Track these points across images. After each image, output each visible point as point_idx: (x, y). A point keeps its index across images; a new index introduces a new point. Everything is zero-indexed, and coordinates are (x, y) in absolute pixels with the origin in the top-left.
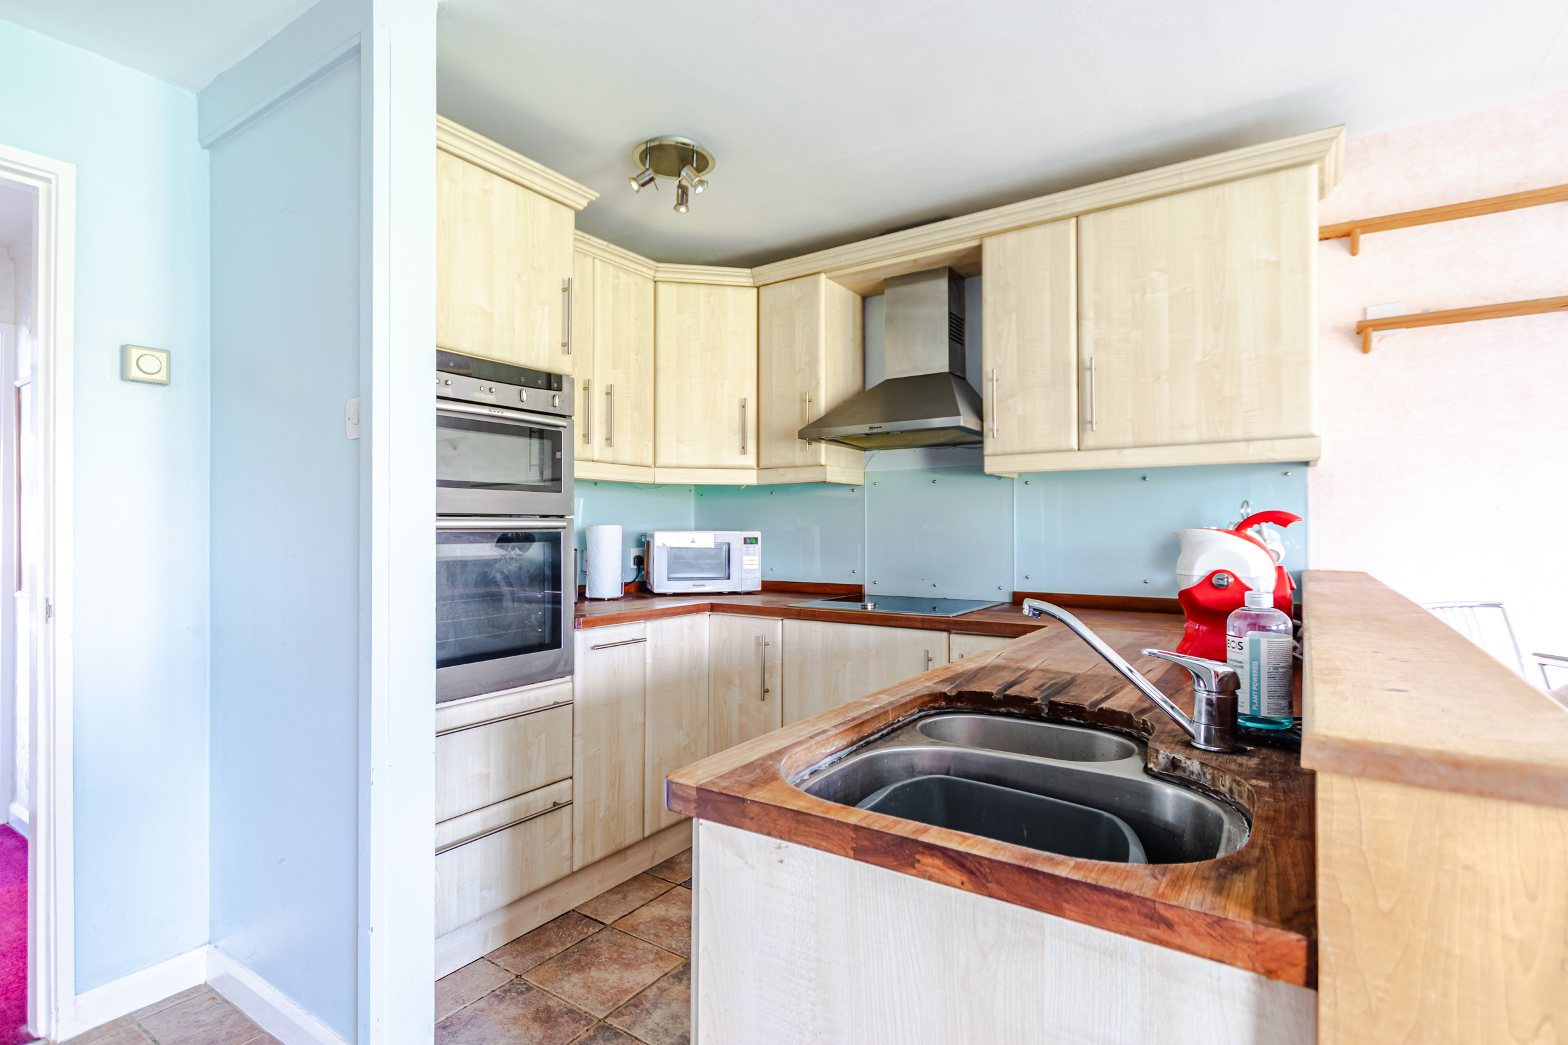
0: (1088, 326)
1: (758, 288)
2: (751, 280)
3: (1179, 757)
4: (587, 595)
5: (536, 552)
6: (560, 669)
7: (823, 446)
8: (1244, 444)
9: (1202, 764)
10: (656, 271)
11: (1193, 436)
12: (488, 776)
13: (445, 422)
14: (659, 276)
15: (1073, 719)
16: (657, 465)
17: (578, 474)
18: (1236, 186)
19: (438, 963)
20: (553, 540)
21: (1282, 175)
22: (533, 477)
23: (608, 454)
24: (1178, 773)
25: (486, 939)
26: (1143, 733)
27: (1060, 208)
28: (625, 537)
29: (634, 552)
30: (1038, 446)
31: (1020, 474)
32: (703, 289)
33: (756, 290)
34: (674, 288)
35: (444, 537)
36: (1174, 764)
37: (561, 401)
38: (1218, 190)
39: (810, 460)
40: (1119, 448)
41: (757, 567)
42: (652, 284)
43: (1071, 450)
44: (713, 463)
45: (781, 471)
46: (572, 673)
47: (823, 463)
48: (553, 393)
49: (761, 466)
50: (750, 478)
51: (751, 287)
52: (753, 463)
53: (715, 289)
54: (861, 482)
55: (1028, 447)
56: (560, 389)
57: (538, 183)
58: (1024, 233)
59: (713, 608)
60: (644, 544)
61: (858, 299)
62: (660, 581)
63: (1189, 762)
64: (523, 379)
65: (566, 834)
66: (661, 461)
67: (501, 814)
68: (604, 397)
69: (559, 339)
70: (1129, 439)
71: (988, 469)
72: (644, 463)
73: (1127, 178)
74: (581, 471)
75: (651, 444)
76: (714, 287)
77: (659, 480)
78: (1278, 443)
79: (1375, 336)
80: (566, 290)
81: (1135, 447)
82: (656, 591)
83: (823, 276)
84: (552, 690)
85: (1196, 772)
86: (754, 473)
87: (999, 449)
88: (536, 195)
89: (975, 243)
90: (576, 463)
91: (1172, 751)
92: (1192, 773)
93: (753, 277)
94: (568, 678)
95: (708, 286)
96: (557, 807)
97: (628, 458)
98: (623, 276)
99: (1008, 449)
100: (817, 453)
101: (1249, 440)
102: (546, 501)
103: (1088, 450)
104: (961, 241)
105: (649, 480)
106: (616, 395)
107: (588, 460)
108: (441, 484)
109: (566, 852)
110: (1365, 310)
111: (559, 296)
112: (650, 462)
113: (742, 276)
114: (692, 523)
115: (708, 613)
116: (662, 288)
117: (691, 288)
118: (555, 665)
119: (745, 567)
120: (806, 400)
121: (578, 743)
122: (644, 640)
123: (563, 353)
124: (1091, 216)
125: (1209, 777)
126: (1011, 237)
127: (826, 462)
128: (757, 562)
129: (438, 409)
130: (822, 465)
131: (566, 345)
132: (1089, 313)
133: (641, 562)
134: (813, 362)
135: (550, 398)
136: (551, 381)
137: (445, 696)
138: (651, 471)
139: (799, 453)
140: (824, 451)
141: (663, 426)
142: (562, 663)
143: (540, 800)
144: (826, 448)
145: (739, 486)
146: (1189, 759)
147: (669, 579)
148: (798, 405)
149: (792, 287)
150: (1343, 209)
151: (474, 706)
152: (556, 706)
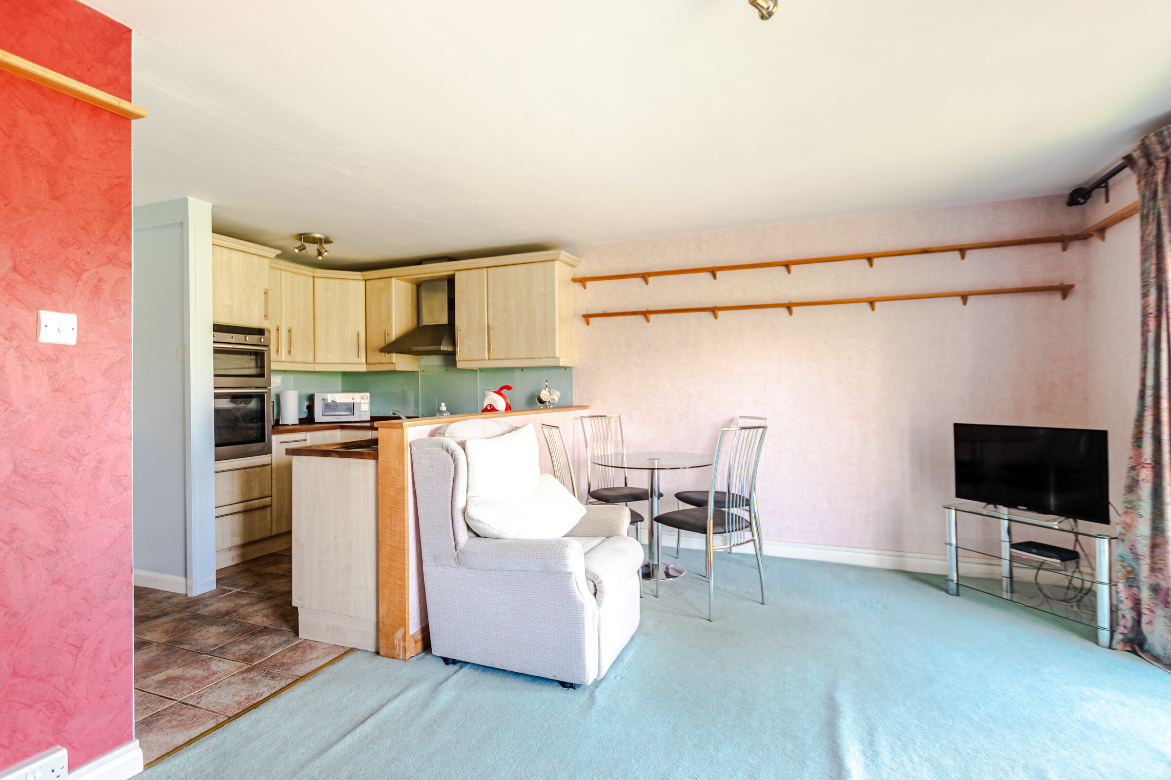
0: (491, 311)
1: (365, 280)
2: (362, 277)
4: (280, 423)
5: (253, 404)
6: (266, 450)
7: (394, 355)
8: (538, 359)
10: (314, 273)
11: (522, 356)
12: (233, 492)
13: (217, 351)
14: (315, 275)
16: (316, 362)
17: (273, 368)
18: (535, 264)
19: (217, 564)
20: (261, 397)
21: (547, 263)
22: (253, 371)
23: (290, 358)
25: (233, 559)
27: (481, 264)
28: (300, 397)
29: (306, 403)
31: (479, 368)
32: (338, 281)
33: (364, 282)
34: (323, 280)
35: (217, 396)
37: (264, 339)
38: (530, 265)
39: (388, 361)
40: (502, 359)
41: (368, 409)
42: (311, 279)
43: (486, 360)
44: (344, 361)
45: (377, 365)
46: (271, 453)
47: (394, 362)
48: (261, 336)
49: (368, 363)
50: (363, 368)
51: (362, 280)
52: (364, 361)
53: (344, 281)
54: (417, 370)
55: (476, 358)
56: (264, 335)
57: (253, 251)
58: (469, 272)
59: (342, 428)
60: (311, 398)
61: (415, 287)
62: (319, 417)
64: (247, 332)
65: (269, 519)
66: (318, 360)
67: (239, 507)
68: (287, 332)
69: (263, 314)
70: (503, 356)
71: (458, 366)
72: (309, 361)
73: (501, 257)
74: (274, 366)
75: (312, 353)
76: (343, 280)
77: (317, 370)
78: (548, 360)
79: (591, 319)
80: (266, 293)
81: (506, 359)
82: (316, 421)
83: (393, 279)
84: (262, 459)
86: (365, 366)
87: (461, 359)
88: (252, 255)
89: (452, 273)
90: (272, 363)
93: (363, 276)
94: (269, 455)
95: (340, 280)
96: (264, 507)
97: (300, 359)
98: (296, 277)
99: (464, 359)
100: (392, 358)
101: (540, 358)
102: (258, 381)
103: (491, 360)
104: (448, 271)
105: (311, 369)
106: (293, 332)
107: (279, 362)
108: (215, 376)
109: (269, 526)
110: (588, 310)
111: (263, 295)
112: (311, 360)
113: (358, 275)
114: (340, 389)
115: (339, 430)
116: (317, 280)
117: (331, 281)
118: (263, 449)
119: (362, 410)
120: (386, 334)
121: (274, 482)
122: (305, 440)
123: (265, 319)
124: (491, 268)
126: (465, 272)
127: (395, 361)
128: (368, 407)
129: (214, 347)
130: (393, 363)
131: (266, 316)
132: (491, 307)
133: (310, 408)
134: (389, 317)
135: (259, 339)
136: (261, 332)
137: (218, 458)
138: (313, 365)
139: (383, 357)
140: (395, 357)
141: (318, 344)
142: (266, 448)
143: (256, 503)
144: (396, 355)
145: (360, 372)
147: (323, 415)
148: (383, 336)
149: (380, 282)
150: (583, 271)
151: (227, 463)
152: (263, 466)
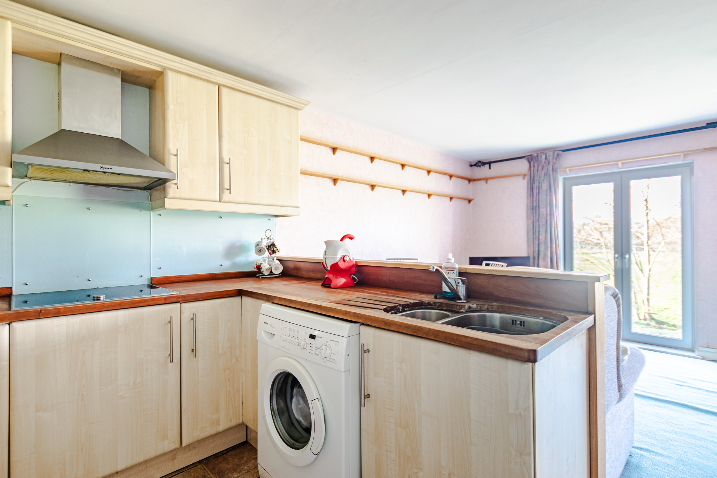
0: (225, 142)
3: (471, 305)
7: (9, 170)
9: (477, 305)
11: (265, 202)
15: (407, 309)
24: (471, 310)
26: (428, 306)
27: (213, 77)
30: (200, 197)
36: (470, 307)
40: (237, 203)
43: (216, 201)
47: (9, 184)
55: (194, 196)
58: (192, 80)
63: (473, 306)
70: (242, 200)
71: (166, 206)
73: (245, 81)
78: (289, 209)
83: (10, 23)
85: (475, 307)
89: (160, 69)
91: (469, 304)
92: (474, 308)
99: (184, 196)
100: (4, 175)
103: (226, 202)
124: (226, 89)
125: (479, 307)
130: (8, 187)
140: (10, 174)
146: (473, 305)
